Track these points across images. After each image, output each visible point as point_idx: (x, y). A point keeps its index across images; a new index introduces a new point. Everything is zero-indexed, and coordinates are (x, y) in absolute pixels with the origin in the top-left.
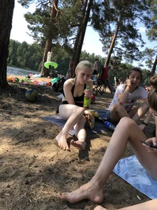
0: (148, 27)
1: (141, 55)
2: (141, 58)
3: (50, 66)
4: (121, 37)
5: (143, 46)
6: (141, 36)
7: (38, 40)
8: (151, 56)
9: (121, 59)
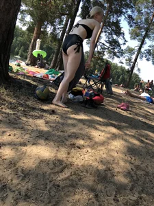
0: (131, 26)
1: (122, 53)
2: (122, 55)
3: (39, 55)
4: (105, 32)
5: (125, 44)
6: (124, 34)
7: (24, 25)
8: (132, 55)
9: (104, 55)
